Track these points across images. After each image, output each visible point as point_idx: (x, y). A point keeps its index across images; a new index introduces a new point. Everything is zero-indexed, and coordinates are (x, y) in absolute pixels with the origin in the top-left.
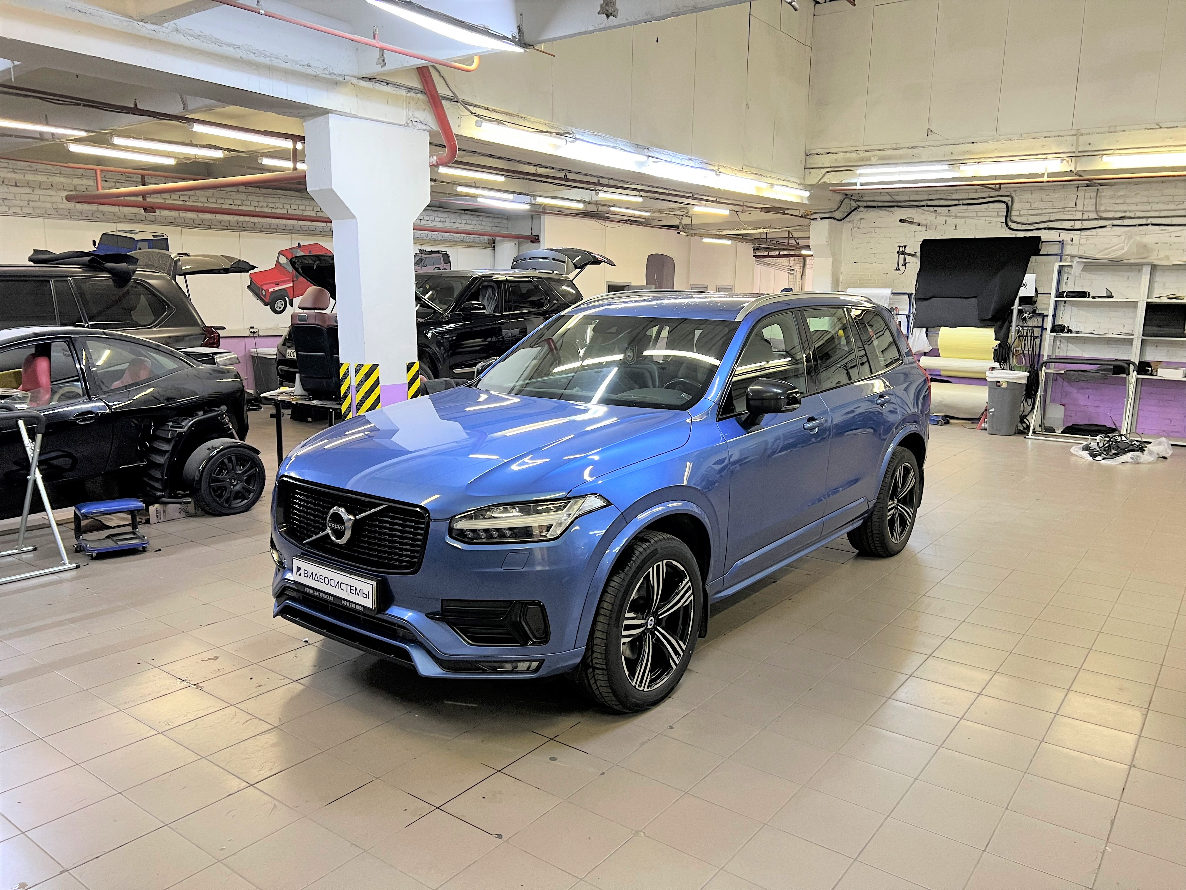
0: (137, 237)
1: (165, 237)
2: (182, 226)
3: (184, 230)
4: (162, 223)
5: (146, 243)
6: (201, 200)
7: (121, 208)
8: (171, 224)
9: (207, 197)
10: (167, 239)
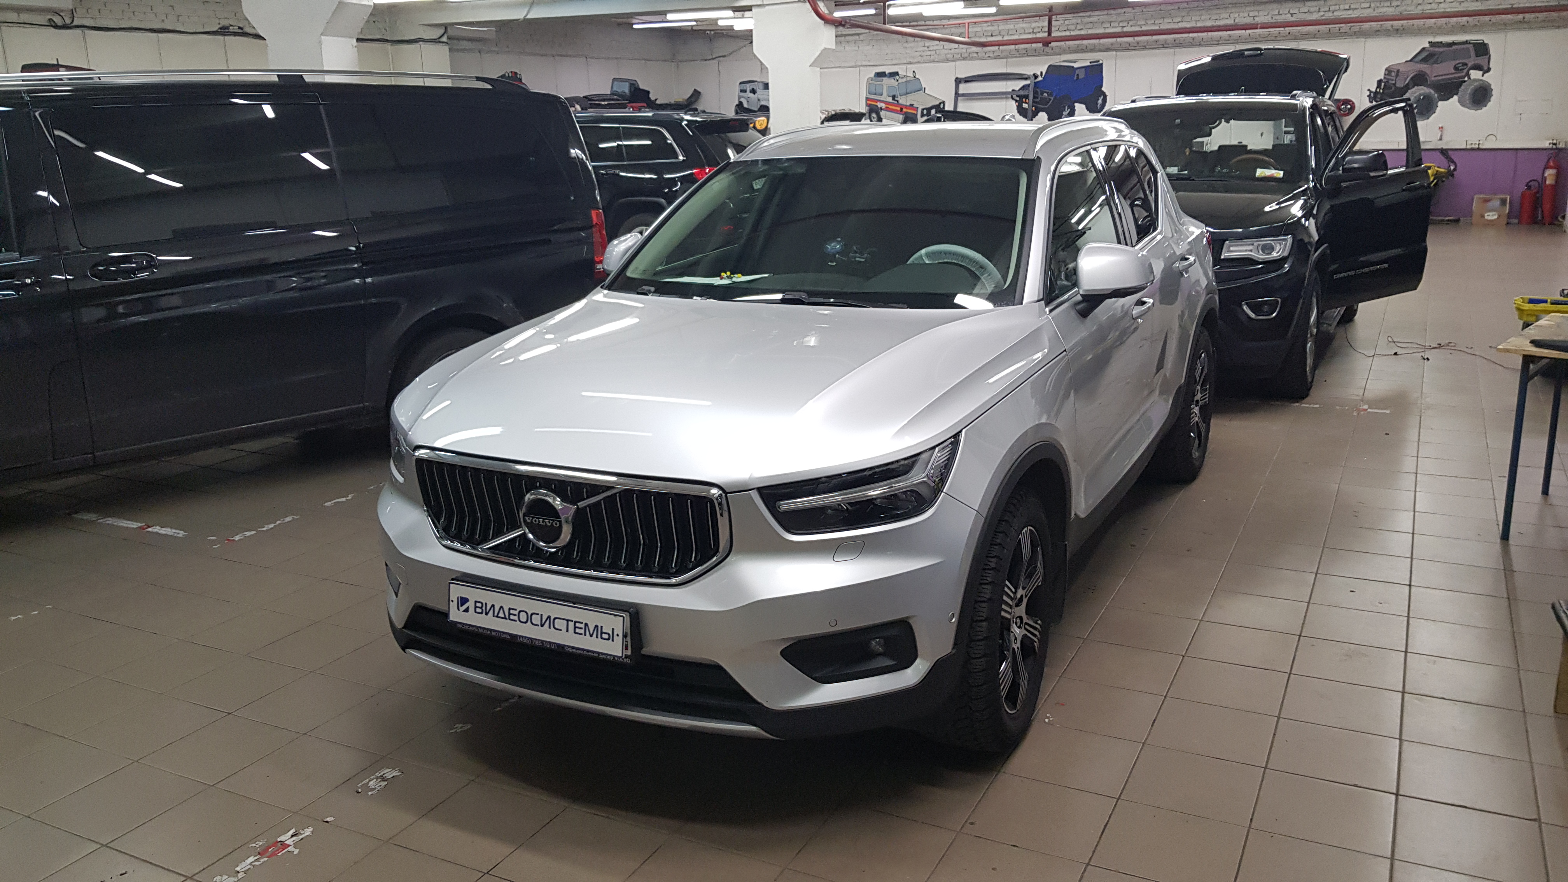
0: (1076, 65)
1: (1101, 62)
2: (1117, 50)
3: (1119, 53)
4: (1100, 51)
5: (1083, 70)
6: (1139, 23)
7: (1067, 42)
8: (1108, 49)
9: (1146, 20)
10: (1102, 64)
